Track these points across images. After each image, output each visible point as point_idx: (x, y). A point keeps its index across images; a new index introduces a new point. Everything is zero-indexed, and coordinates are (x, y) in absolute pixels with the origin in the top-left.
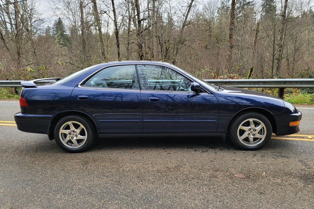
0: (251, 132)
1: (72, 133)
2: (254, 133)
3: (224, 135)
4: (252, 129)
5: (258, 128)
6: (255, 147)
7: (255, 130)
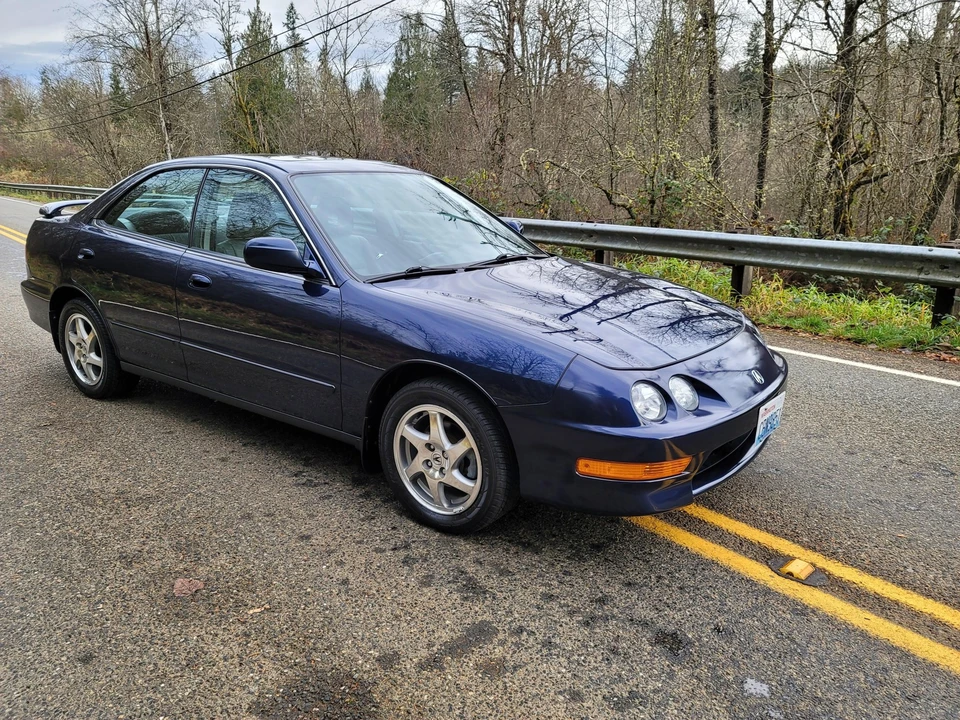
0: (437, 460)
3: (360, 443)
4: (438, 446)
7: (445, 455)
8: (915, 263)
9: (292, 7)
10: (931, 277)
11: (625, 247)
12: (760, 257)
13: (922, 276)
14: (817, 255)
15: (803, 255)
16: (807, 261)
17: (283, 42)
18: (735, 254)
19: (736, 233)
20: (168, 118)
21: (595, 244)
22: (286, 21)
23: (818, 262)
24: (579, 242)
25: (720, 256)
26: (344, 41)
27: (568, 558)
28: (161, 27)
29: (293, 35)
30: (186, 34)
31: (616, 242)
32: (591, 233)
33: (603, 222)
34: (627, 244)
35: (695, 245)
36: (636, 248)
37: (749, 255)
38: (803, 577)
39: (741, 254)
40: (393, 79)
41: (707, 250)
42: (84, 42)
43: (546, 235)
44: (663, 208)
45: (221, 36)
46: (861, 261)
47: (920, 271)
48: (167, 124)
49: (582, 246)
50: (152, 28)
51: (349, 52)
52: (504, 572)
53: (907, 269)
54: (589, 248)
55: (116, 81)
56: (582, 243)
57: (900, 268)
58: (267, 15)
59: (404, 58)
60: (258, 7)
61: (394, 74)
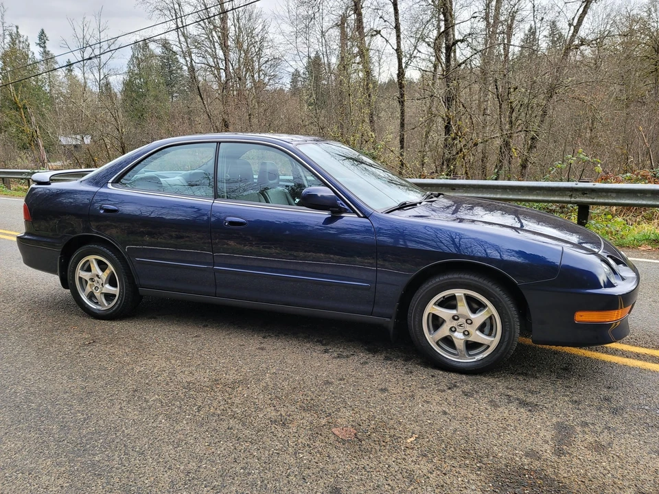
0: (460, 325)
1: (96, 279)
2: (468, 328)
3: (390, 322)
4: (463, 316)
5: (479, 318)
6: (469, 364)
7: (469, 322)
8: (567, 192)
9: (43, 32)
10: (578, 199)
12: (473, 193)
13: (573, 199)
14: (508, 190)
15: (500, 190)
16: (502, 194)
17: (38, 57)
18: (456, 192)
22: (38, 42)
23: (510, 194)
29: (45, 52)
35: (429, 188)
37: (466, 192)
39: (460, 192)
40: (128, 85)
46: (535, 193)
47: (571, 196)
53: (563, 196)
57: (559, 195)
58: (25, 37)
60: (18, 32)
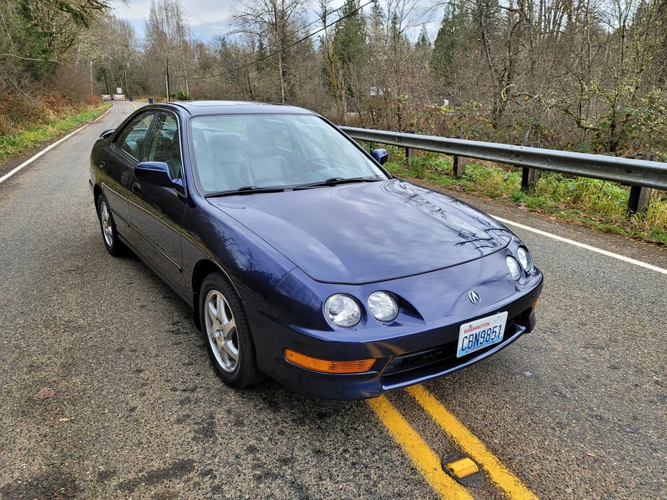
11: (542, 166)
12: (652, 180)
18: (631, 176)
19: (634, 158)
20: (284, 67)
21: (520, 163)
24: (509, 160)
25: (618, 177)
26: (401, 9)
27: (293, 421)
28: (285, 8)
29: (375, 6)
30: (300, 11)
31: (536, 162)
32: (518, 154)
33: (529, 146)
34: (544, 163)
35: (599, 167)
36: (550, 167)
37: (643, 178)
38: (460, 475)
39: (637, 176)
40: (442, 33)
41: (608, 172)
42: (238, 20)
43: (486, 154)
44: (623, 131)
45: (321, 11)
48: (283, 72)
49: (511, 164)
50: (280, 8)
51: (404, 16)
52: (239, 423)
54: (517, 166)
55: (261, 44)
56: (510, 161)
59: (451, 17)
61: (442, 29)
